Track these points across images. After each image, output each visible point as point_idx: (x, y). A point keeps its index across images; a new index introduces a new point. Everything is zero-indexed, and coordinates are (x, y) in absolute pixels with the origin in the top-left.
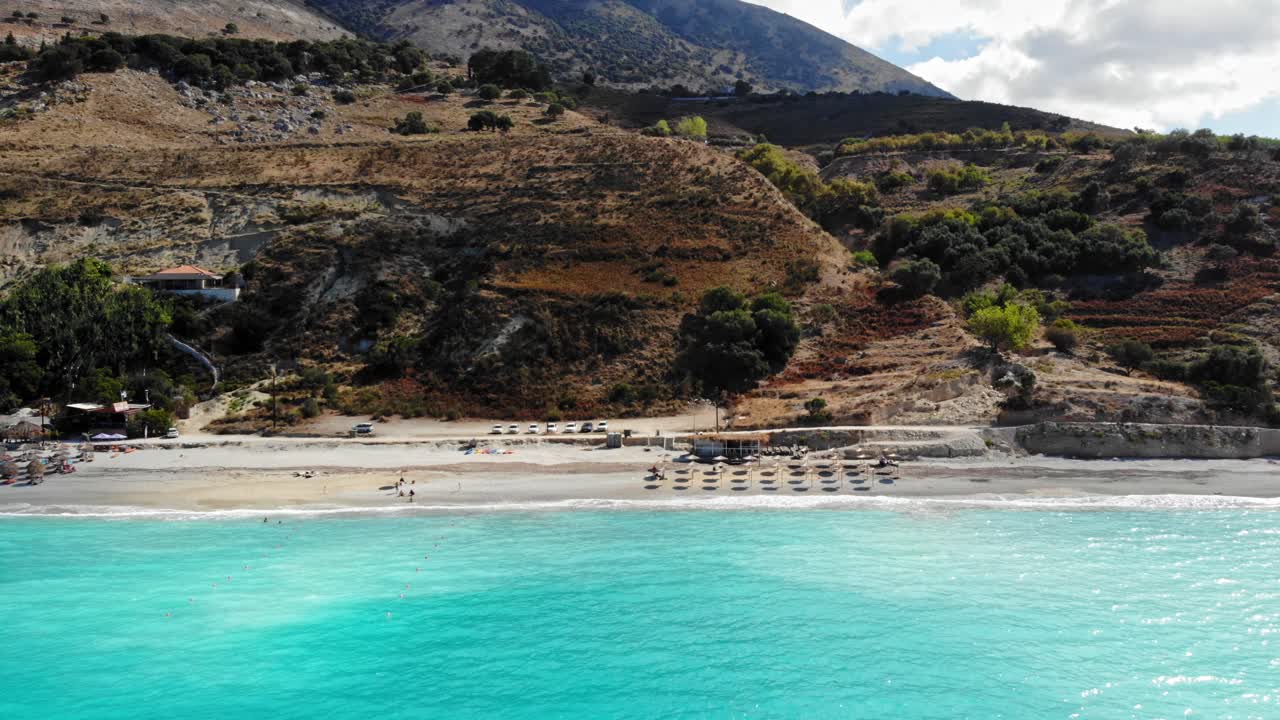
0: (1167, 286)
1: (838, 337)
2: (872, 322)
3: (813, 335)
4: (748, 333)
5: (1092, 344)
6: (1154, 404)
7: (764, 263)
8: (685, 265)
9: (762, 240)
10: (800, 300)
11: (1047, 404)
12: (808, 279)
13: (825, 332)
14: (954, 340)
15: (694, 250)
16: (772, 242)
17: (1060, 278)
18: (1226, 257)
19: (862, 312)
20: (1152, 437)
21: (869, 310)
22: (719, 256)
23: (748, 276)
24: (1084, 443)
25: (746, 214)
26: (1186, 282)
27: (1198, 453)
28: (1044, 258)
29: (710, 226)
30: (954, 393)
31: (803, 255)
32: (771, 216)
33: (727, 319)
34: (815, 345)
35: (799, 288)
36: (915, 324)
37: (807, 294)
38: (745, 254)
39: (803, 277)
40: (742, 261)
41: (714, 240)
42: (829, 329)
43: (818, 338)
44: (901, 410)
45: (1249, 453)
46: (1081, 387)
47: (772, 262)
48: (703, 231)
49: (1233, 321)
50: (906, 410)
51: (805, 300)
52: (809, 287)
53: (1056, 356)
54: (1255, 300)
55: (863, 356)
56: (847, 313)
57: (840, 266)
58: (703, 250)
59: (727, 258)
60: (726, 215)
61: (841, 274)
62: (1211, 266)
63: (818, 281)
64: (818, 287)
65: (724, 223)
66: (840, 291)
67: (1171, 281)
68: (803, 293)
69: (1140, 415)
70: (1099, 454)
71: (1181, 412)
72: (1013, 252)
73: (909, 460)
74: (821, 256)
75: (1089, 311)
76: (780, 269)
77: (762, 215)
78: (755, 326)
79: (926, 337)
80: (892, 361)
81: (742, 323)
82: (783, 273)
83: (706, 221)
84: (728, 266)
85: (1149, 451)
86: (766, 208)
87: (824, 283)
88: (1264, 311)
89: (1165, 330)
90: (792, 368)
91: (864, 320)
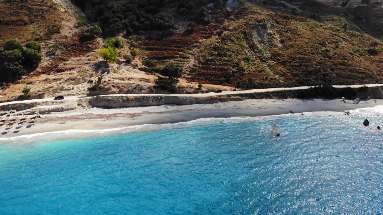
0: (175, 36)
1: (61, 55)
2: (75, 49)
3: (51, 55)
4: (17, 58)
5: (144, 57)
6: (137, 87)
7: (40, 26)
8: (8, 28)
9: (42, 17)
10: (49, 41)
11: (103, 88)
12: (55, 33)
13: (57, 54)
14: (95, 58)
15: (13, 21)
16: (45, 18)
17: (143, 32)
18: (194, 26)
19: (72, 45)
20: (131, 100)
21: (74, 45)
22: (23, 23)
23: (32, 32)
24: (109, 103)
25: (39, 5)
26: (180, 34)
27: (144, 104)
28: (140, 24)
29: (23, 11)
30: (83, 81)
31: (56, 23)
32: (48, 6)
33: (9, 54)
34: (51, 59)
35: (50, 37)
36: (87, 50)
37: (53, 39)
38: (33, 22)
39: (53, 32)
40: (32, 25)
41: (23, 16)
42: (58, 52)
43: (53, 56)
44: (59, 91)
45: (161, 104)
46: (120, 80)
47: (43, 26)
48: (19, 13)
49: (188, 49)
50: (61, 90)
51: (51, 41)
52: (55, 35)
53: (124, 65)
54: (196, 42)
55: (65, 64)
56: (66, 46)
57: (71, 26)
58: (17, 21)
59: (26, 24)
60: (30, 6)
61: (70, 30)
62: (190, 28)
63: (59, 33)
64: (59, 36)
65: (29, 9)
66: (66, 37)
67: (176, 33)
68: (51, 39)
69: (132, 91)
70: (114, 107)
71: (145, 89)
72: (131, 22)
73: (47, 114)
74: (63, 23)
75: (149, 44)
76: (45, 28)
77: (44, 6)
78: (21, 56)
79: (88, 56)
80: (72, 66)
81: (15, 55)
82: (46, 30)
83: (22, 8)
84: (25, 28)
85: (129, 105)
86: (47, 3)
87: (61, 34)
88: (197, 46)
89: (168, 52)
90: (39, 70)
91: (72, 48)
